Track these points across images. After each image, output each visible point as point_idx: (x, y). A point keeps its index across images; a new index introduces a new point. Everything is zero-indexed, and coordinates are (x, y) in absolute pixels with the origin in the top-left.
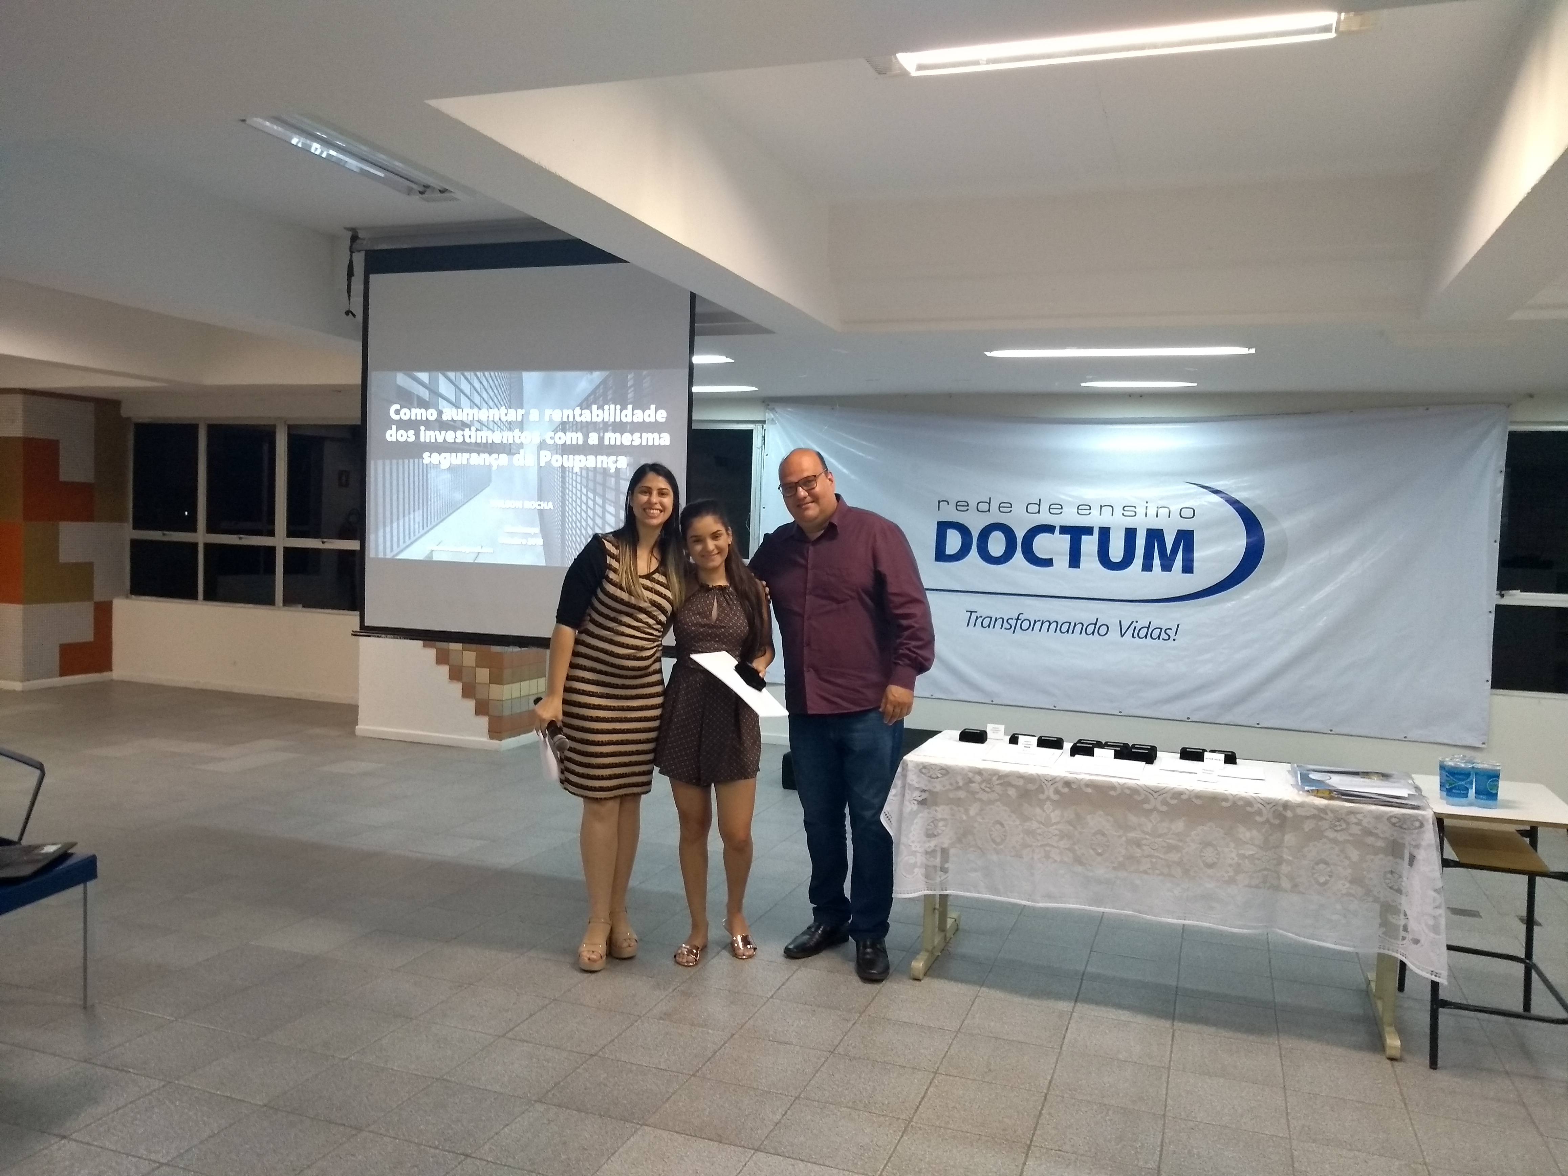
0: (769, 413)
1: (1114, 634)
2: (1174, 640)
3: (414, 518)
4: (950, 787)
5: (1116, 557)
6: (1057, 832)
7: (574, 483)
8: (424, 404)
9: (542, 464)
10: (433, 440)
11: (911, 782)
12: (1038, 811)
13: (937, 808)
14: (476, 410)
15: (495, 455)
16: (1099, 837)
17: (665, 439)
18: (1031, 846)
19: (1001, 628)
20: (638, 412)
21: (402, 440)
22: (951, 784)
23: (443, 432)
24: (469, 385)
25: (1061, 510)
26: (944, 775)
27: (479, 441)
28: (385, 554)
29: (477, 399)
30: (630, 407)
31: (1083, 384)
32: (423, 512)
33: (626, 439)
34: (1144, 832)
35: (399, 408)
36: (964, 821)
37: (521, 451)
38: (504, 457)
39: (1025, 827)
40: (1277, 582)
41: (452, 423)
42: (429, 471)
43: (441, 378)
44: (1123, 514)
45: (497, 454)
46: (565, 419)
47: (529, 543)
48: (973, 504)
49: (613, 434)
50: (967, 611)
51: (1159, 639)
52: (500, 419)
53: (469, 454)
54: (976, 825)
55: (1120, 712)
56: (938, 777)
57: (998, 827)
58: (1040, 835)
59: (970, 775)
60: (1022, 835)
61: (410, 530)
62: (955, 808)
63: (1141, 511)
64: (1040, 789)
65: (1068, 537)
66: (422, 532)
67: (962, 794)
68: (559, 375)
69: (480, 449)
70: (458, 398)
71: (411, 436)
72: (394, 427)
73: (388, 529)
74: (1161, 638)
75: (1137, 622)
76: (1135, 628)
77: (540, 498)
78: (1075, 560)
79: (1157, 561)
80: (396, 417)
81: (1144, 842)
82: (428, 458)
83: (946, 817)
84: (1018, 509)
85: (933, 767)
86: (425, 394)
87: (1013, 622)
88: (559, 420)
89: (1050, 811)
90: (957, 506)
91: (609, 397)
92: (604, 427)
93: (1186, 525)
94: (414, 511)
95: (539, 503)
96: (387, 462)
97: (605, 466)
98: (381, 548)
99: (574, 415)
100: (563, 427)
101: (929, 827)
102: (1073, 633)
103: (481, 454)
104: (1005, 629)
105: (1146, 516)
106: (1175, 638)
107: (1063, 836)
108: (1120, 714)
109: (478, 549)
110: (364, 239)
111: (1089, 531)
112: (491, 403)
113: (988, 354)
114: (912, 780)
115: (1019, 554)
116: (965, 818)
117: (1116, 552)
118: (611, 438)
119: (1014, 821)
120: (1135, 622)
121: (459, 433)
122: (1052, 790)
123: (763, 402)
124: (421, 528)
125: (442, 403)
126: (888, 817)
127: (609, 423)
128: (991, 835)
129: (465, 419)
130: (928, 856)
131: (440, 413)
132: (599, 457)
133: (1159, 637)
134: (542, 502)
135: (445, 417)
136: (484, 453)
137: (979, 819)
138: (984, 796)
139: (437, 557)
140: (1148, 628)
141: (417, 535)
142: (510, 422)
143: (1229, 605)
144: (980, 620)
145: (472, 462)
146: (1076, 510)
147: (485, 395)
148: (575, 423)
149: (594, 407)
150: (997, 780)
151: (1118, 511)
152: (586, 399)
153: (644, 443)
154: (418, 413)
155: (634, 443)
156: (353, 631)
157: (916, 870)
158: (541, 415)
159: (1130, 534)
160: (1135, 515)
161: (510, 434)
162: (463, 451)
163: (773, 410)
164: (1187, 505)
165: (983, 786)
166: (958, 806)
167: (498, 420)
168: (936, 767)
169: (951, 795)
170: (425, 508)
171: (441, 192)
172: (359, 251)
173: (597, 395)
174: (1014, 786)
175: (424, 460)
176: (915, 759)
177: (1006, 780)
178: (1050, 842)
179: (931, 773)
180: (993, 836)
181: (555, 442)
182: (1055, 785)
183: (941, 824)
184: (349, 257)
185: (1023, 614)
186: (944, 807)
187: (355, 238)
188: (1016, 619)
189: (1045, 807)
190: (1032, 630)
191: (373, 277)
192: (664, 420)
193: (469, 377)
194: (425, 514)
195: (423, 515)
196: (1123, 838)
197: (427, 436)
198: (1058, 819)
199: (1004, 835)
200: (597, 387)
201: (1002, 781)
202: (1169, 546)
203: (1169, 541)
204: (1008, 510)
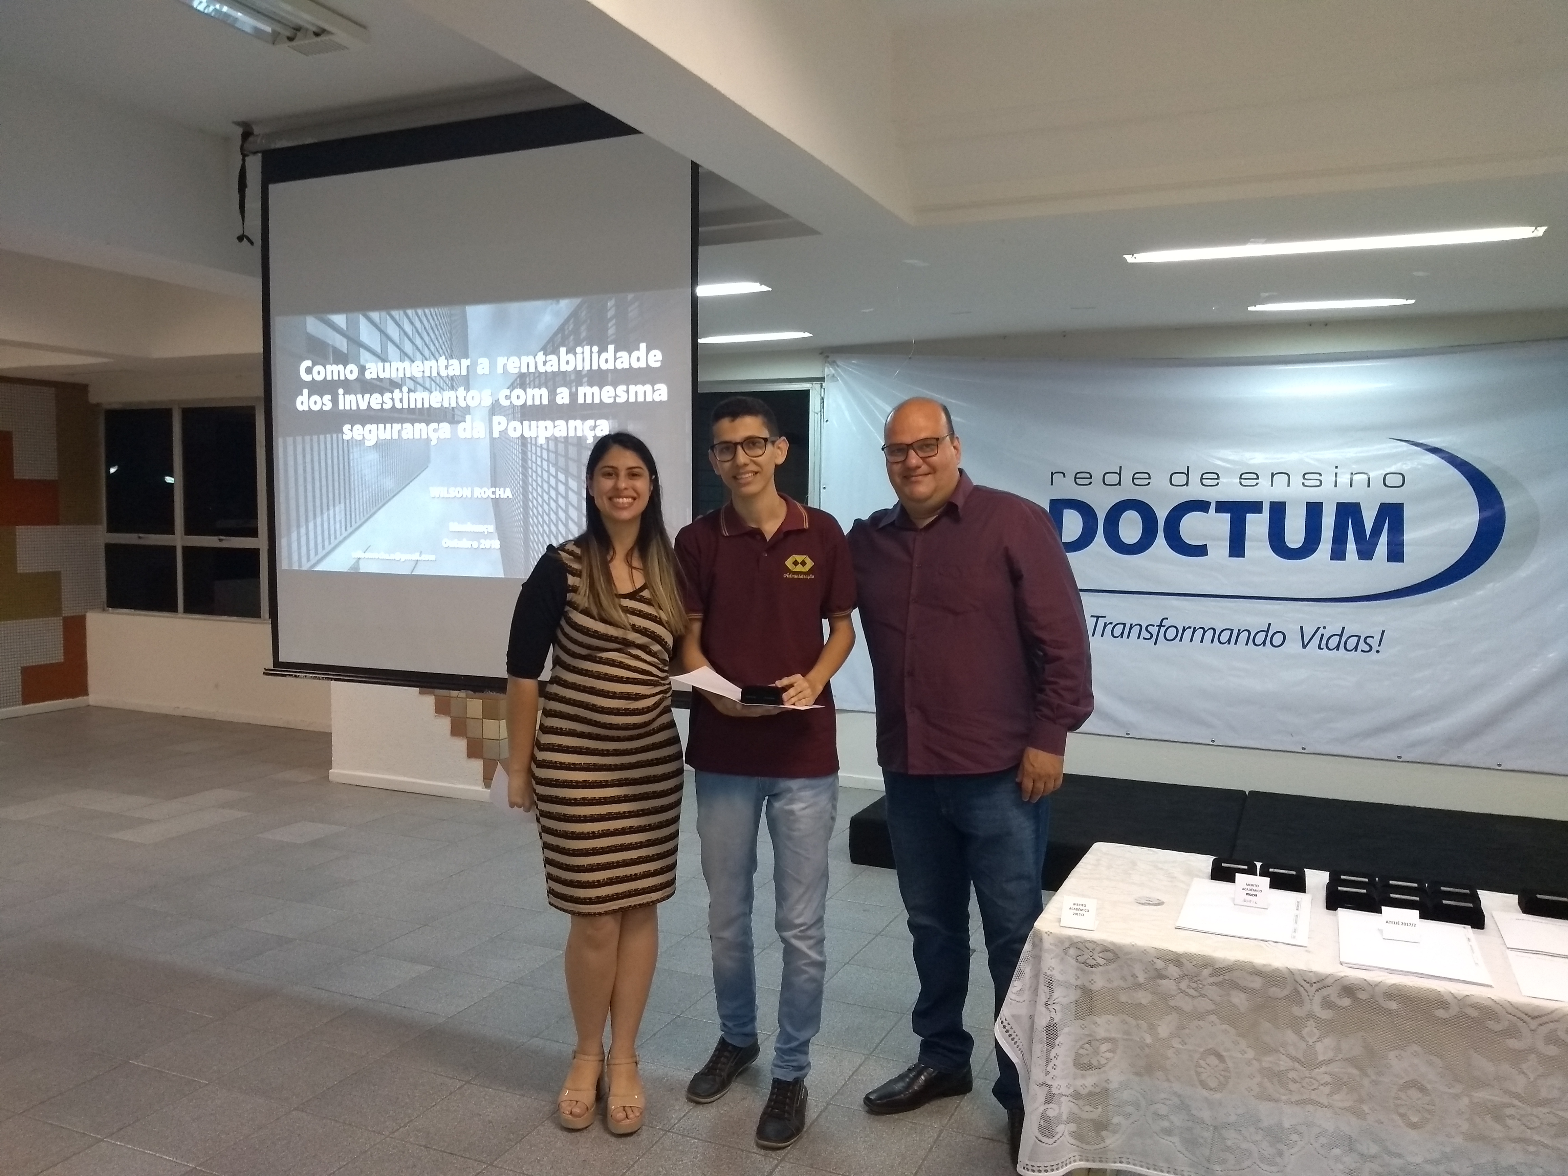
0: (828, 368)
1: (1293, 646)
2: (1378, 652)
4: (1122, 983)
5: (1294, 542)
6: (1328, 1078)
7: (539, 460)
8: (342, 359)
9: (496, 435)
10: (354, 407)
11: (1049, 973)
12: (1290, 1036)
13: (1098, 1020)
14: (407, 363)
15: (434, 425)
16: (1414, 1093)
17: (661, 393)
18: (1277, 1101)
19: (1139, 638)
20: (623, 354)
21: (316, 408)
22: (1124, 978)
23: (367, 396)
24: (398, 328)
25: (1217, 481)
26: (1109, 961)
27: (412, 406)
28: (300, 565)
29: (408, 347)
30: (611, 348)
31: (1250, 308)
32: (345, 506)
33: (607, 394)
34: (1507, 1092)
35: (311, 365)
36: (1148, 1046)
37: (468, 418)
38: (445, 427)
39: (1264, 1064)
40: (1523, 573)
41: (378, 383)
42: (351, 451)
43: (363, 322)
44: (1303, 484)
45: (436, 424)
46: (524, 370)
47: (482, 546)
48: (1097, 476)
49: (589, 387)
50: (1092, 616)
51: (1356, 650)
52: (439, 374)
53: (400, 425)
54: (1170, 1053)
55: (1304, 749)
56: (1098, 965)
57: (1213, 1060)
58: (1295, 1081)
59: (1160, 964)
60: (1258, 1079)
61: (329, 531)
62: (1133, 1022)
63: (1328, 480)
64: (1296, 998)
65: (1228, 516)
66: (345, 534)
67: (1143, 997)
68: (514, 308)
69: (414, 417)
70: (384, 348)
71: (325, 403)
72: (306, 392)
73: (303, 531)
74: (1359, 649)
75: (1325, 628)
76: (1322, 635)
77: (494, 484)
78: (1237, 547)
79: (1351, 546)
80: (307, 378)
81: (1509, 1111)
82: (351, 432)
83: (1113, 1035)
84: (1160, 481)
86: (341, 344)
87: (1154, 630)
88: (517, 371)
89: (1315, 1039)
90: (1076, 478)
91: (584, 335)
92: (576, 379)
93: (1392, 497)
94: (334, 506)
95: (493, 489)
96: (299, 439)
97: (579, 434)
98: (295, 557)
99: (536, 363)
100: (522, 381)
101: (1082, 1051)
102: (1236, 643)
103: (415, 424)
104: (1144, 638)
105: (1336, 486)
106: (1379, 648)
107: (1338, 1084)
108: (1304, 751)
109: (416, 556)
110: (257, 136)
111: (1256, 507)
112: (426, 352)
113: (1129, 259)
114: (1051, 967)
115: (1160, 540)
116: (1149, 1040)
117: (1295, 535)
118: (587, 393)
119: (1243, 1052)
120: (1322, 628)
121: (387, 395)
122: (1318, 999)
123: (821, 353)
124: (343, 528)
125: (364, 355)
126: (1007, 1031)
127: (583, 373)
128: (1198, 1074)
129: (394, 376)
130: (1081, 1103)
131: (362, 369)
132: (571, 422)
133: (1356, 648)
134: (497, 489)
135: (368, 376)
136: (420, 422)
137: (1176, 1043)
138: (1187, 1005)
139: (368, 567)
140: (1341, 636)
141: (340, 538)
142: (452, 377)
143: (1455, 603)
144: (1110, 627)
145: (404, 436)
146: (1239, 480)
147: (418, 342)
148: (537, 375)
149: (563, 350)
150: (1211, 975)
151: (1296, 480)
152: (552, 340)
153: (632, 399)
154: (334, 371)
155: (618, 400)
156: (265, 669)
157: (1061, 1128)
158: (493, 366)
159: (1314, 510)
160: (1321, 485)
161: (452, 394)
162: (392, 421)
163: (833, 363)
164: (1393, 469)
165: (1184, 985)
166: (1136, 1018)
167: (436, 375)
168: (1094, 946)
169: (1123, 998)
170: (348, 502)
171: (317, 34)
172: (255, 153)
173: (566, 332)
174: (1243, 989)
175: (344, 435)
176: (1056, 930)
177: (1227, 978)
178: (1314, 1096)
179: (1086, 957)
180: (1204, 1076)
181: (511, 402)
182: (1324, 992)
183: (1104, 1047)
184: (241, 163)
185: (1167, 619)
186: (1110, 1017)
187: (247, 134)
188: (1157, 626)
189: (1305, 1031)
190: (1181, 640)
191: (272, 187)
192: (658, 364)
193: (397, 317)
194: (348, 509)
195: (345, 509)
196: (1465, 1100)
197: (348, 401)
198: (1330, 1055)
199: (1224, 1077)
200: (567, 321)
201: (1220, 978)
202: (1368, 526)
203: (1369, 519)
204: (1146, 482)
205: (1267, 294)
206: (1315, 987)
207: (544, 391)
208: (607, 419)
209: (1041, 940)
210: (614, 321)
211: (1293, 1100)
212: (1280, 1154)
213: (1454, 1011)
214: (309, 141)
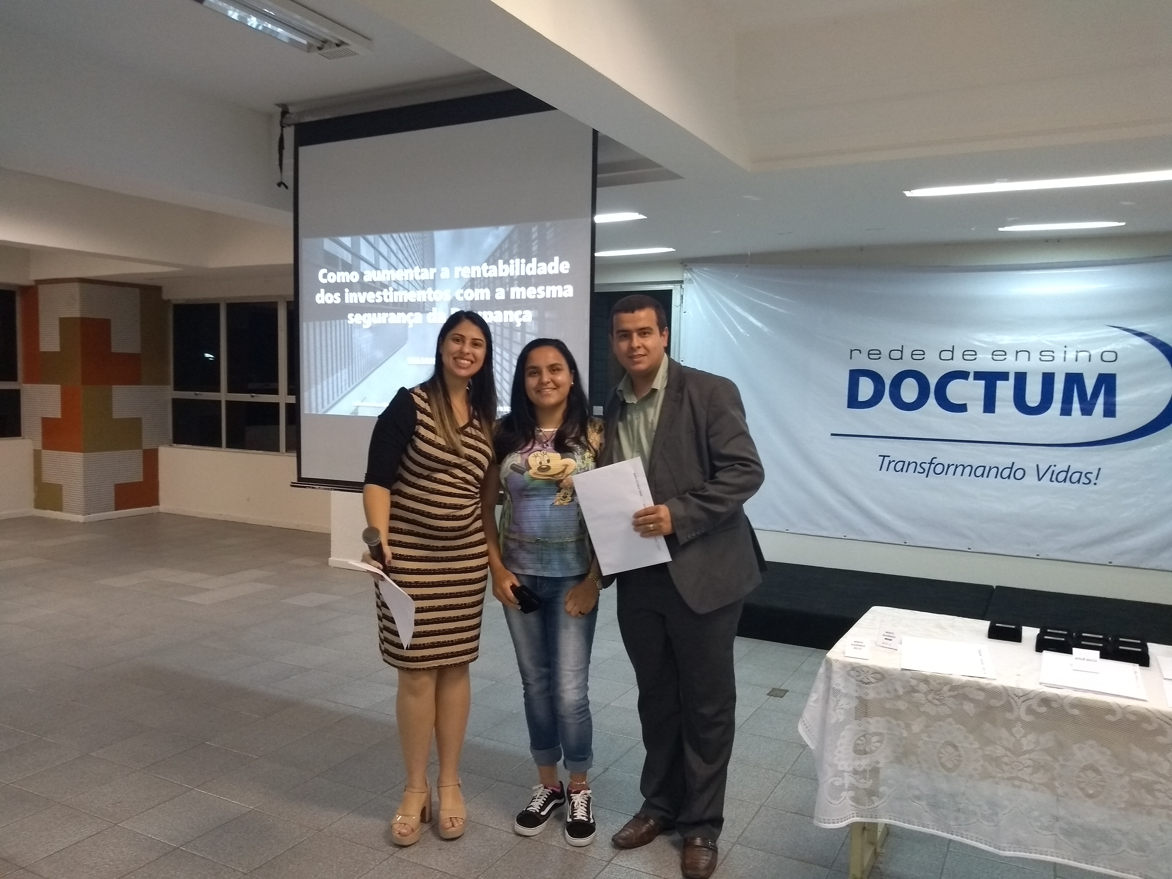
0: (686, 273)
1: (1031, 479)
2: (1095, 484)
3: (341, 375)
4: (887, 695)
5: (1032, 402)
6: (1030, 763)
8: (348, 268)
11: (836, 688)
12: (1004, 733)
13: (870, 720)
14: (393, 270)
15: (410, 314)
16: (1091, 774)
17: (568, 291)
18: (994, 777)
19: (914, 472)
20: (543, 264)
21: (329, 302)
22: (888, 692)
23: (365, 293)
24: (386, 247)
26: (878, 680)
27: (396, 301)
28: (317, 410)
29: (393, 260)
30: (534, 260)
32: (349, 370)
33: (531, 293)
34: (1157, 773)
35: (326, 272)
36: (905, 738)
37: (434, 309)
38: (418, 315)
39: (987, 753)
41: (373, 285)
42: (353, 331)
43: (362, 242)
44: (1040, 359)
45: (412, 313)
46: (473, 276)
48: (885, 353)
49: (519, 288)
50: (880, 456)
51: (1079, 483)
52: (414, 279)
53: (387, 313)
54: (920, 743)
55: (1038, 555)
56: (870, 683)
57: (950, 749)
58: (1006, 764)
59: (914, 682)
60: (982, 762)
61: (337, 388)
62: (895, 722)
63: (1059, 355)
64: (1008, 707)
65: (982, 383)
66: (348, 389)
67: (902, 705)
68: (467, 232)
69: (398, 308)
70: (377, 260)
71: (337, 298)
72: (322, 291)
73: (319, 387)
74: (1081, 482)
75: (1055, 466)
76: (1053, 471)
78: (989, 405)
79: (1076, 405)
80: (323, 281)
81: (1158, 787)
82: (354, 319)
83: (881, 731)
84: (932, 356)
85: (864, 669)
86: (347, 257)
87: (926, 466)
88: (468, 276)
89: (1021, 735)
90: (869, 354)
91: (515, 251)
92: (509, 282)
93: (1107, 369)
94: (341, 370)
96: (317, 324)
97: (511, 320)
98: (313, 405)
99: (482, 271)
100: (472, 283)
101: (859, 742)
102: (987, 477)
103: (397, 313)
104: (919, 473)
105: (1065, 361)
106: (1096, 481)
107: (1037, 767)
108: (1038, 557)
110: (293, 113)
111: (1004, 376)
112: (406, 264)
114: (838, 685)
115: (932, 400)
116: (905, 734)
117: (1033, 397)
118: (517, 292)
119: (971, 744)
120: (1053, 466)
121: (379, 293)
122: (1023, 708)
123: (682, 263)
124: (347, 385)
125: (363, 265)
128: (940, 758)
129: (383, 280)
130: (858, 777)
131: (362, 275)
132: (505, 312)
133: (1079, 481)
135: (366, 279)
136: (401, 311)
137: (924, 737)
138: (932, 710)
140: (1067, 472)
141: (345, 392)
142: (423, 281)
143: (1154, 448)
144: (893, 464)
145: (391, 321)
146: (991, 356)
147: (401, 256)
148: (482, 279)
149: (501, 262)
150: (950, 690)
151: (1035, 356)
152: (493, 255)
153: (548, 296)
154: (342, 276)
155: (539, 297)
156: (292, 483)
157: (844, 794)
158: (452, 272)
159: (1048, 379)
160: (1053, 360)
161: (423, 292)
162: (382, 311)
163: (690, 270)
164: (1108, 348)
165: (930, 697)
166: (897, 719)
167: (413, 279)
168: (868, 670)
169: (888, 705)
170: (350, 366)
171: (338, 45)
172: (289, 125)
173: (503, 249)
174: (972, 700)
175: (348, 321)
176: (841, 658)
177: (960, 692)
178: (1020, 774)
179: (862, 677)
180: (943, 760)
181: (464, 298)
182: (1028, 703)
183: (874, 739)
184: (280, 132)
185: (936, 458)
186: (879, 718)
187: (285, 113)
188: (929, 463)
189: (1014, 730)
190: (946, 474)
191: (301, 149)
192: (567, 271)
193: (386, 239)
194: (351, 372)
195: (349, 373)
196: (1127, 779)
197: (351, 298)
198: (1032, 746)
199: (958, 760)
200: (503, 242)
201: (956, 693)
202: (1089, 390)
203: (1090, 385)
204: (921, 357)
205: (1012, 219)
206: (1022, 699)
207: (487, 291)
208: (530, 310)
209: (831, 665)
210: (536, 241)
211: (1005, 777)
212: (997, 814)
213: (1119, 716)
214: (327, 116)
